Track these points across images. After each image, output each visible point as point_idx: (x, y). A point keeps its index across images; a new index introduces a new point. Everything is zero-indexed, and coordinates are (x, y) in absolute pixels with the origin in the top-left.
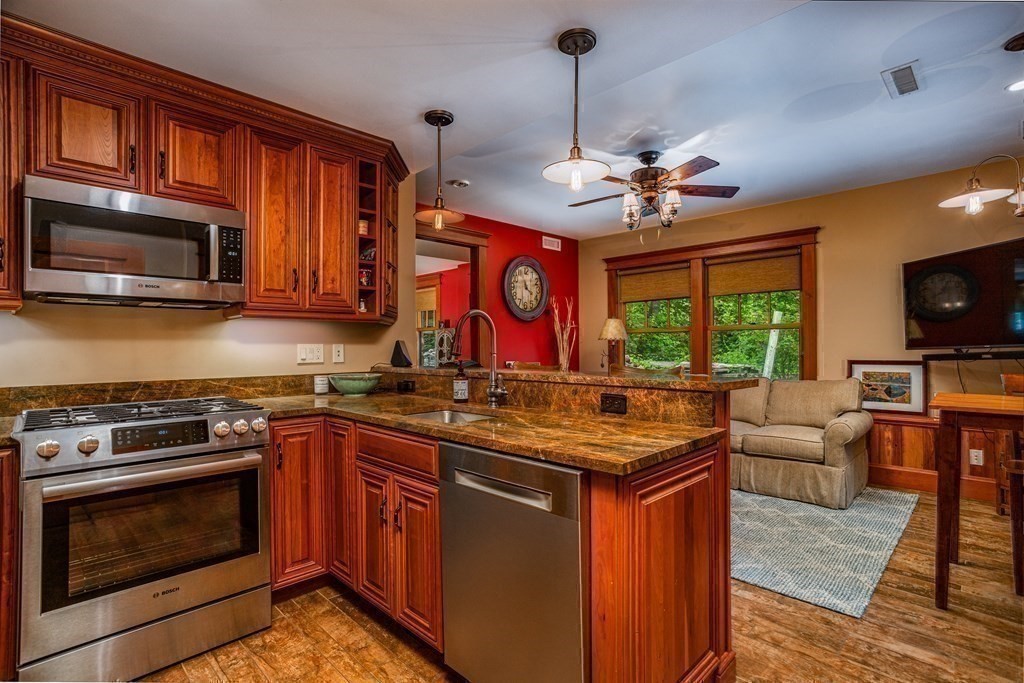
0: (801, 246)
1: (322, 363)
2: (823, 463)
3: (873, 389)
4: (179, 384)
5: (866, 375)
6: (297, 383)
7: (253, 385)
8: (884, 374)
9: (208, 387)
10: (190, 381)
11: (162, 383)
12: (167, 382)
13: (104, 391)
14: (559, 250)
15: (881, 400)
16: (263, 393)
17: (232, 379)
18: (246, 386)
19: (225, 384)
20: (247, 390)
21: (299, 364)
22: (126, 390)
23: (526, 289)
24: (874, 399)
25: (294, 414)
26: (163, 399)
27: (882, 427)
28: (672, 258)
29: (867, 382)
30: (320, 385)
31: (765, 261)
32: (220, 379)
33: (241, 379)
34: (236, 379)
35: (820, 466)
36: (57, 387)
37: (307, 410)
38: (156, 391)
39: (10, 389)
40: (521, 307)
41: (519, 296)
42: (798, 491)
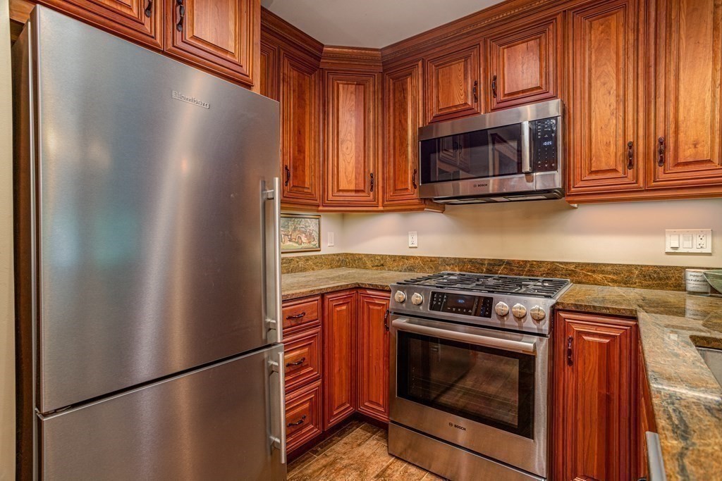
1: (710, 254)
4: (532, 264)
6: (662, 275)
7: (602, 272)
9: (555, 269)
10: (541, 262)
11: (519, 262)
12: (523, 261)
13: (482, 264)
16: (614, 281)
17: (579, 264)
18: (594, 272)
19: (572, 267)
20: (595, 276)
21: (667, 253)
22: (495, 265)
25: (589, 310)
26: (519, 275)
30: (693, 280)
32: (567, 263)
33: (588, 264)
34: (584, 264)
36: (459, 258)
37: (608, 308)
38: (515, 268)
39: (439, 258)
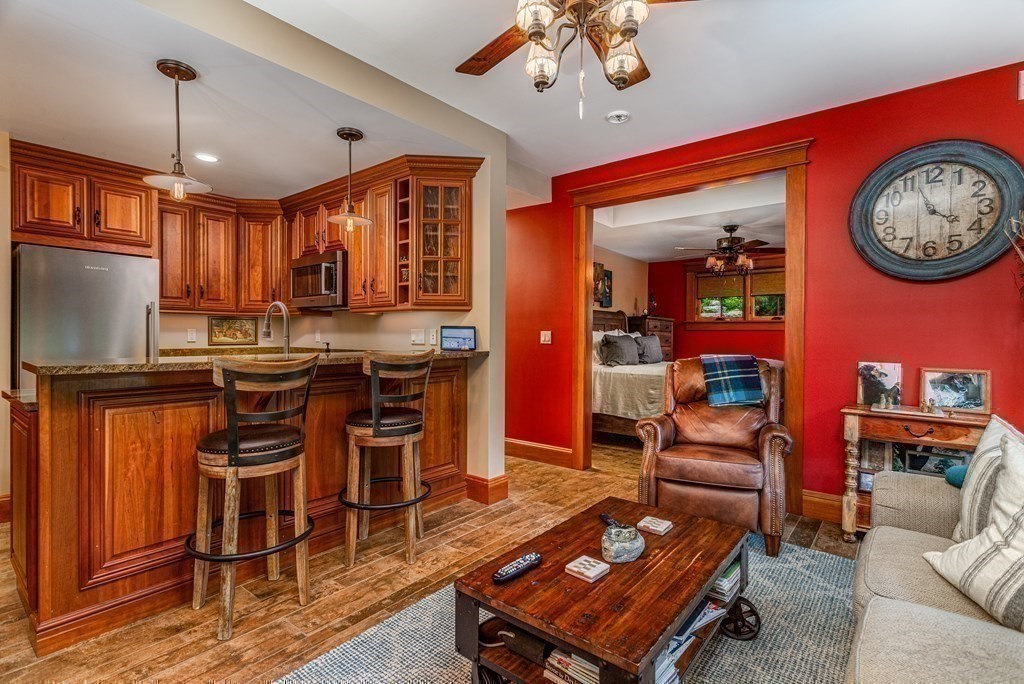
40: (912, 253)
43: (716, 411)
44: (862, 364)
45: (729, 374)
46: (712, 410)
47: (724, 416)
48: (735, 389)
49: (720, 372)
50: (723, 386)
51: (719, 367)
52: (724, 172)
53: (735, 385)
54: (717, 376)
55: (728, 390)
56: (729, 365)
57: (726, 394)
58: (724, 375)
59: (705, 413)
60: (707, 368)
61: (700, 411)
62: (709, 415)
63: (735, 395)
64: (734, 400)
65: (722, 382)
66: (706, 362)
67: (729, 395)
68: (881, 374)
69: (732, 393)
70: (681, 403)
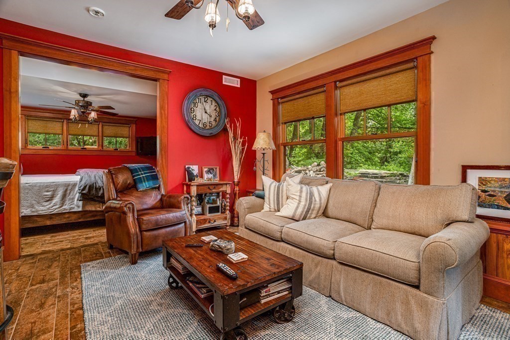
0: (416, 58)
2: (417, 287)
3: (490, 195)
5: (482, 181)
8: (504, 179)
14: (239, 86)
15: (499, 207)
23: (206, 112)
24: (491, 206)
27: (501, 237)
28: (313, 85)
29: (484, 188)
31: (385, 78)
35: (414, 291)
40: (200, 125)
41: (199, 117)
42: (388, 314)
43: (141, 193)
44: (187, 166)
45: (145, 173)
46: (139, 193)
47: (146, 194)
48: (148, 180)
49: (140, 173)
50: (143, 180)
51: (139, 171)
52: (131, 70)
53: (148, 179)
54: (139, 175)
55: (145, 181)
56: (143, 169)
57: (144, 184)
58: (142, 174)
59: (137, 195)
60: (132, 171)
61: (133, 194)
62: (139, 195)
63: (149, 184)
64: (148, 186)
65: (142, 178)
66: (132, 168)
67: (146, 184)
68: (193, 170)
69: (147, 183)
70: (120, 192)
